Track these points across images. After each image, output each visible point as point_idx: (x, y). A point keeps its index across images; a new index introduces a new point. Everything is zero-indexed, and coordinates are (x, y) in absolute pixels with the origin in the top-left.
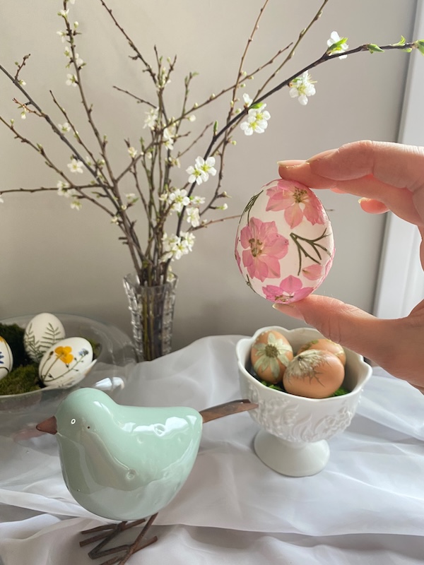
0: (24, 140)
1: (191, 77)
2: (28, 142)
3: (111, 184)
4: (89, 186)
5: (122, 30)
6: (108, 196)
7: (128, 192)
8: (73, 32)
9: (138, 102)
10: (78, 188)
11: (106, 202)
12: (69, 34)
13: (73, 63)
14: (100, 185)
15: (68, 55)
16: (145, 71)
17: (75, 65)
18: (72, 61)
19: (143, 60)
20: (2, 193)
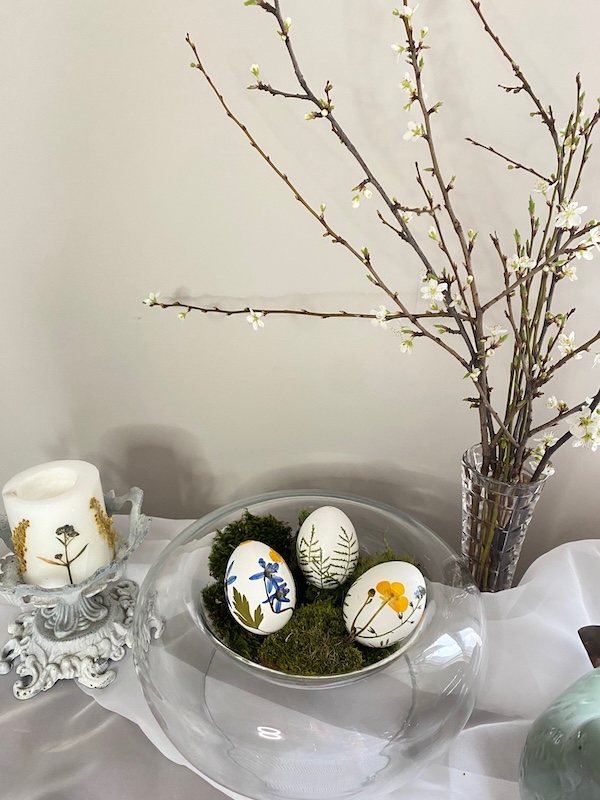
0: (339, 240)
2: (343, 242)
3: (473, 315)
4: (429, 315)
5: (496, 40)
6: (462, 331)
7: (497, 326)
8: (417, 46)
9: (510, 167)
10: (414, 319)
11: (457, 343)
12: (412, 49)
13: (416, 101)
14: (451, 313)
15: (408, 86)
16: (532, 114)
17: (423, 106)
18: (415, 98)
19: (532, 94)
20: (266, 312)
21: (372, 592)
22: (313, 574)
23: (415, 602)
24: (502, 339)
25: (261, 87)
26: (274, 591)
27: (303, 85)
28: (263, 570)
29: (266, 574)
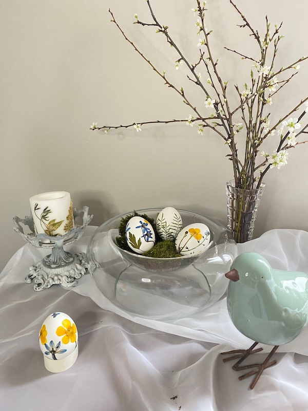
0: (171, 86)
1: (279, 39)
2: (173, 87)
3: (228, 117)
4: (210, 118)
5: (235, 6)
6: (224, 125)
7: (238, 122)
8: (202, 9)
9: (243, 58)
10: (204, 120)
11: (222, 130)
12: (200, 10)
13: (202, 31)
14: (219, 117)
15: (198, 25)
16: (250, 35)
17: (204, 32)
18: (201, 29)
19: (250, 27)
20: (142, 124)
21: (187, 232)
22: (163, 233)
23: (205, 236)
24: (241, 128)
25: (139, 22)
26: (146, 233)
27: (155, 19)
28: (141, 225)
29: (142, 226)
